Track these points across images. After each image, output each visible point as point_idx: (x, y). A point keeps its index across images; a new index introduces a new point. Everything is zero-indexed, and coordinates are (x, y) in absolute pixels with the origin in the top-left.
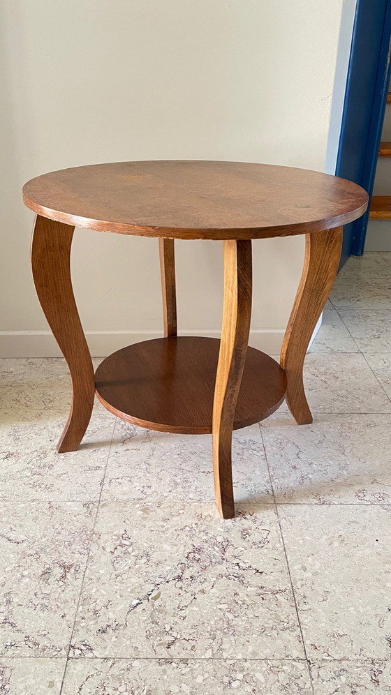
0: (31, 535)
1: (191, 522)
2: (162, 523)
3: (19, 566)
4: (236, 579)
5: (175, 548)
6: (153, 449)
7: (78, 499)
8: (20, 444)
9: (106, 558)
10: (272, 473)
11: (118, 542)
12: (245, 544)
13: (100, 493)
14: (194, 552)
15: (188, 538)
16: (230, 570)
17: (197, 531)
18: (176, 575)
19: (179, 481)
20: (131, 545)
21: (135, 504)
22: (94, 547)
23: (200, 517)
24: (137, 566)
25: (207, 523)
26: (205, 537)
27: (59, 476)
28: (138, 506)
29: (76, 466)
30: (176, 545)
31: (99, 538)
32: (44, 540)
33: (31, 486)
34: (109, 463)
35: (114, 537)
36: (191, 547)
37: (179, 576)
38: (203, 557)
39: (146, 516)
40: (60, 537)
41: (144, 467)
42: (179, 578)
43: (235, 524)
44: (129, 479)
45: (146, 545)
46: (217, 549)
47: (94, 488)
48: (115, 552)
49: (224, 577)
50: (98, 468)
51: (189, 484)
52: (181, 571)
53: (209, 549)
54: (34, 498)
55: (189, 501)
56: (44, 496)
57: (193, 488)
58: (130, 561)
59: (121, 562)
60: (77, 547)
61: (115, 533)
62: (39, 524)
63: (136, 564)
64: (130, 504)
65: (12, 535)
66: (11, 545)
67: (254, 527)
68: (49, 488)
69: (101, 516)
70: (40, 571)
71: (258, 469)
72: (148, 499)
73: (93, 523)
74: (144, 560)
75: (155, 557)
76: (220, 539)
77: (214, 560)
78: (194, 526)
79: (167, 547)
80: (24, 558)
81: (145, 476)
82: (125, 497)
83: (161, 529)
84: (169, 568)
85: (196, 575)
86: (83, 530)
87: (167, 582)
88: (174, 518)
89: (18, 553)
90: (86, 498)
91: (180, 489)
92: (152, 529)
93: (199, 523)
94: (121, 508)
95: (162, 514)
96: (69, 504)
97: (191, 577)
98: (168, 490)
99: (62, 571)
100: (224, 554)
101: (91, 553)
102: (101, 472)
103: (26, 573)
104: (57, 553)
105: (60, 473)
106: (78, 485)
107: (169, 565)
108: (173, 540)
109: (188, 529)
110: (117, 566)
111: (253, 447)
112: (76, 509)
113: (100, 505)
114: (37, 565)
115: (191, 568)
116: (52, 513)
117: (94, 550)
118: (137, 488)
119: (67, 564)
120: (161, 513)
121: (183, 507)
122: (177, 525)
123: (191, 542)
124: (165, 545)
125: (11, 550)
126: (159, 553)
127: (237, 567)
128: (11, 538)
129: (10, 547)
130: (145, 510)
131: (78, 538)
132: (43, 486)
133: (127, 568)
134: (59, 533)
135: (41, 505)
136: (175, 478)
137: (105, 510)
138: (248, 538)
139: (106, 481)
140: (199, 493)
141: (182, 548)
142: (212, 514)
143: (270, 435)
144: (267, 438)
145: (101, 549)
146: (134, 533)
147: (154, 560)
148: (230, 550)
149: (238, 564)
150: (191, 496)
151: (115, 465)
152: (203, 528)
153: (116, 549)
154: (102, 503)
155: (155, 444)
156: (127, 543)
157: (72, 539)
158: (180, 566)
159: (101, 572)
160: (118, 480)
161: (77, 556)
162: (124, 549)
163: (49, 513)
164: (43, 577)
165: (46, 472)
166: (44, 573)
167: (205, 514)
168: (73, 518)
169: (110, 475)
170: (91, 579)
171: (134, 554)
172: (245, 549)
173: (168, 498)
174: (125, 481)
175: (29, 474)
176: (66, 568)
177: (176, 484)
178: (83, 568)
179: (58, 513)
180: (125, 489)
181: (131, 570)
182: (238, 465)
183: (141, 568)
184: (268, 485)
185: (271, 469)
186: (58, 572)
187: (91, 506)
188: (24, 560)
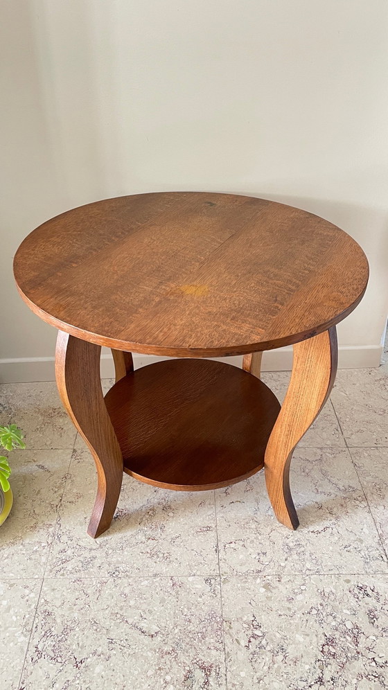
0: (163, 625)
1: (316, 601)
2: (287, 605)
3: (160, 669)
4: (376, 679)
5: (308, 638)
6: (257, 501)
7: (198, 573)
8: (126, 497)
9: (243, 655)
10: (380, 532)
11: (250, 633)
12: (375, 631)
13: (218, 564)
14: (328, 644)
15: (318, 624)
16: (368, 668)
17: (324, 614)
18: (316, 676)
19: (291, 545)
20: (264, 636)
21: (255, 578)
22: (228, 641)
23: (323, 594)
24: (276, 666)
25: (332, 603)
26: (334, 623)
27: (173, 541)
28: (258, 581)
29: (187, 527)
30: (308, 635)
31: (230, 628)
32: (176, 631)
33: (148, 555)
34: (218, 522)
35: (244, 625)
36: (323, 638)
37: (319, 678)
38: (338, 650)
39: (269, 594)
40: (191, 628)
41: (253, 526)
42: (320, 681)
43: (360, 603)
44: (242, 543)
45: (278, 635)
46: (348, 638)
47: (210, 557)
48: (250, 646)
49: (364, 678)
50: (209, 529)
51: (302, 549)
52: (319, 671)
53: (342, 639)
54: (155, 571)
55: (308, 572)
56: (164, 568)
57: (308, 554)
58: (267, 659)
59: (259, 661)
60: (211, 640)
61: (244, 619)
62: (167, 609)
63: (274, 662)
64: (250, 579)
65: (144, 625)
66: (147, 640)
67: (378, 606)
68: (167, 558)
69: (225, 596)
70: (182, 676)
71: (365, 525)
72: (268, 571)
73: (220, 606)
74: (280, 657)
75: (290, 650)
76: (349, 625)
77: (349, 655)
78: (320, 608)
79: (300, 638)
80: (162, 657)
81: (257, 538)
82: (244, 569)
83: (287, 612)
84: (307, 667)
85: (337, 676)
86: (212, 616)
87: (310, 686)
88: (298, 597)
89: (155, 651)
90: (207, 570)
91: (296, 557)
92: (279, 612)
93: (324, 604)
94: (243, 585)
95: (285, 592)
96: (191, 579)
97: (332, 679)
98: (284, 558)
99: (203, 674)
100: (357, 645)
101: (226, 648)
102: (212, 534)
103: (168, 678)
104: (193, 649)
105: (174, 536)
106: (194, 553)
107: (307, 664)
108: (304, 627)
109: (314, 612)
110: (256, 666)
111: (355, 496)
112: (199, 586)
113: (222, 580)
114: (177, 667)
115: (329, 666)
116: (177, 593)
117: (229, 644)
118: (253, 556)
119: (206, 665)
120: (283, 590)
121: (304, 582)
122: (303, 606)
123: (321, 631)
124: (297, 636)
125: (146, 646)
126: (293, 646)
127: (374, 664)
128: (144, 630)
129: (147, 642)
130: (267, 586)
131: (210, 628)
132: (161, 555)
133: (266, 668)
134: (190, 621)
135: (164, 582)
136: (288, 541)
137: (227, 587)
138: (376, 623)
139: (221, 547)
140: (314, 561)
141: (315, 639)
142: (334, 591)
143: (368, 478)
144: (365, 483)
145: (235, 642)
146: (263, 619)
147: (291, 657)
148: (362, 639)
149: (374, 658)
150: (308, 565)
151: (224, 524)
152: (329, 610)
153: (250, 642)
154: (223, 577)
155: (257, 493)
156: (258, 632)
157: (204, 629)
158: (317, 663)
159: (243, 674)
160: (232, 545)
161: (214, 652)
162: (257, 642)
163: (174, 593)
164: (186, 683)
165: (159, 535)
166: (187, 678)
167: (327, 590)
168: (199, 599)
169: (224, 538)
170: (234, 685)
171: (268, 648)
172: (377, 637)
173: (286, 569)
174: (238, 546)
175: (144, 539)
176: (206, 670)
177: (290, 550)
178: (223, 670)
179: (183, 594)
180: (241, 556)
181: (271, 671)
182: (345, 521)
183: (279, 667)
184: (380, 548)
185: (378, 525)
186: (199, 675)
187: (213, 581)
188: (163, 660)
